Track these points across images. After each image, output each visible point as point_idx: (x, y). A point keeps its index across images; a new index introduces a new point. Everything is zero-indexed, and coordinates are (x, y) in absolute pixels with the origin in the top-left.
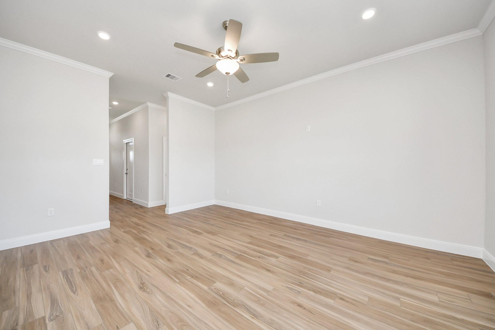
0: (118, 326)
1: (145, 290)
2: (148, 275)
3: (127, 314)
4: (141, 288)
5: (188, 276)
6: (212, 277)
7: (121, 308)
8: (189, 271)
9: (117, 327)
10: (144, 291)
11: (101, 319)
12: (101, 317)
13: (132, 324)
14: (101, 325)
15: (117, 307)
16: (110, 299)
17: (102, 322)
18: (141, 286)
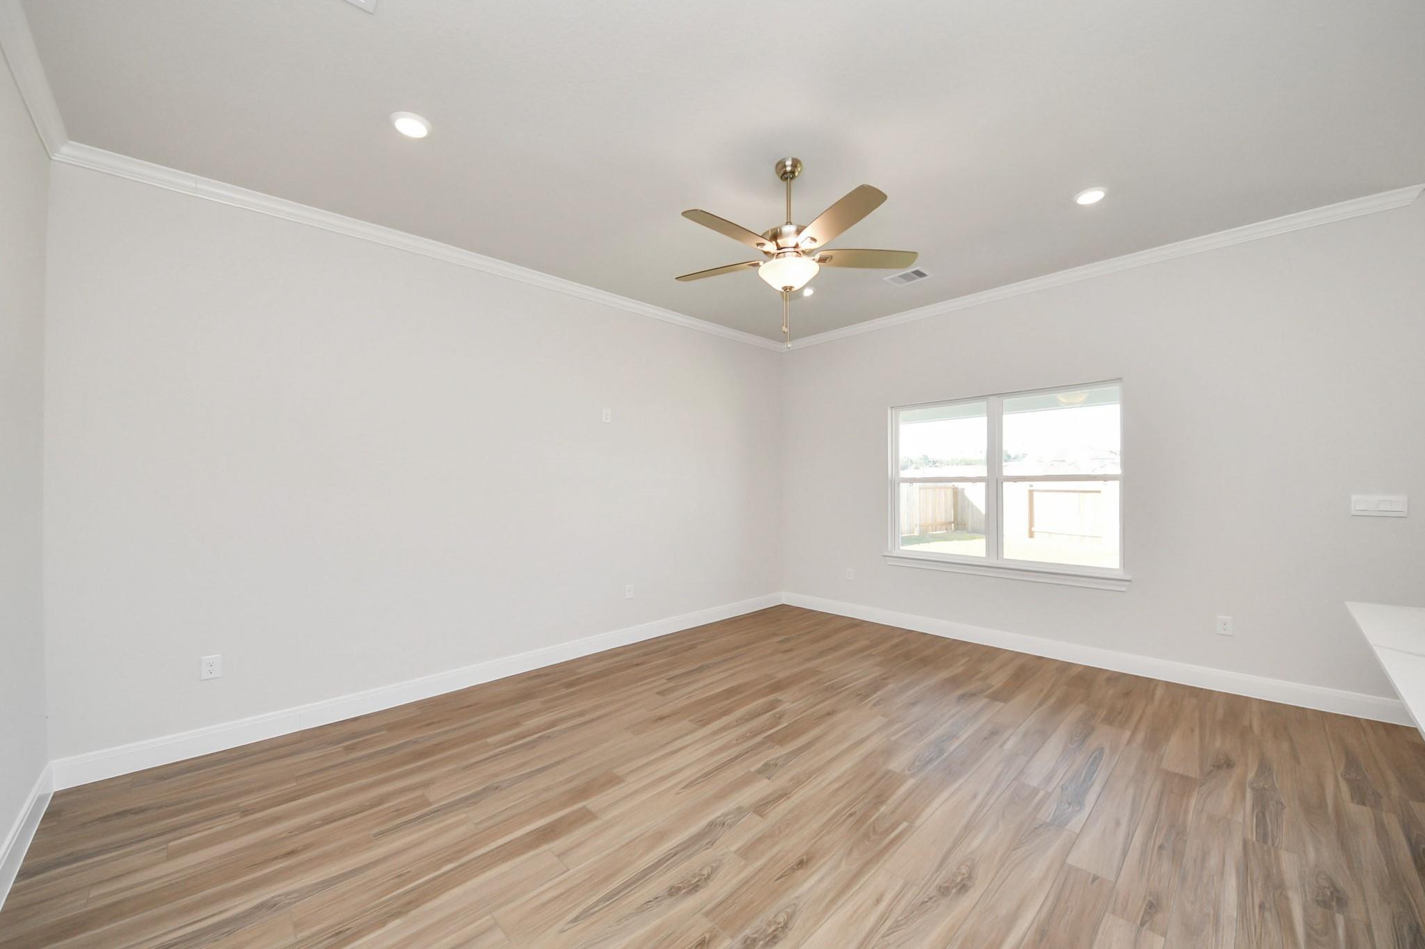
0: (1091, 879)
1: (966, 875)
2: (903, 889)
3: (1054, 882)
4: (963, 888)
5: (878, 810)
6: (872, 774)
7: (1051, 898)
8: (855, 812)
9: (1093, 881)
10: (970, 877)
11: (1104, 921)
12: (1099, 926)
13: (1071, 860)
14: (1114, 913)
15: (1054, 909)
16: (1041, 940)
17: (1107, 914)
18: (954, 891)
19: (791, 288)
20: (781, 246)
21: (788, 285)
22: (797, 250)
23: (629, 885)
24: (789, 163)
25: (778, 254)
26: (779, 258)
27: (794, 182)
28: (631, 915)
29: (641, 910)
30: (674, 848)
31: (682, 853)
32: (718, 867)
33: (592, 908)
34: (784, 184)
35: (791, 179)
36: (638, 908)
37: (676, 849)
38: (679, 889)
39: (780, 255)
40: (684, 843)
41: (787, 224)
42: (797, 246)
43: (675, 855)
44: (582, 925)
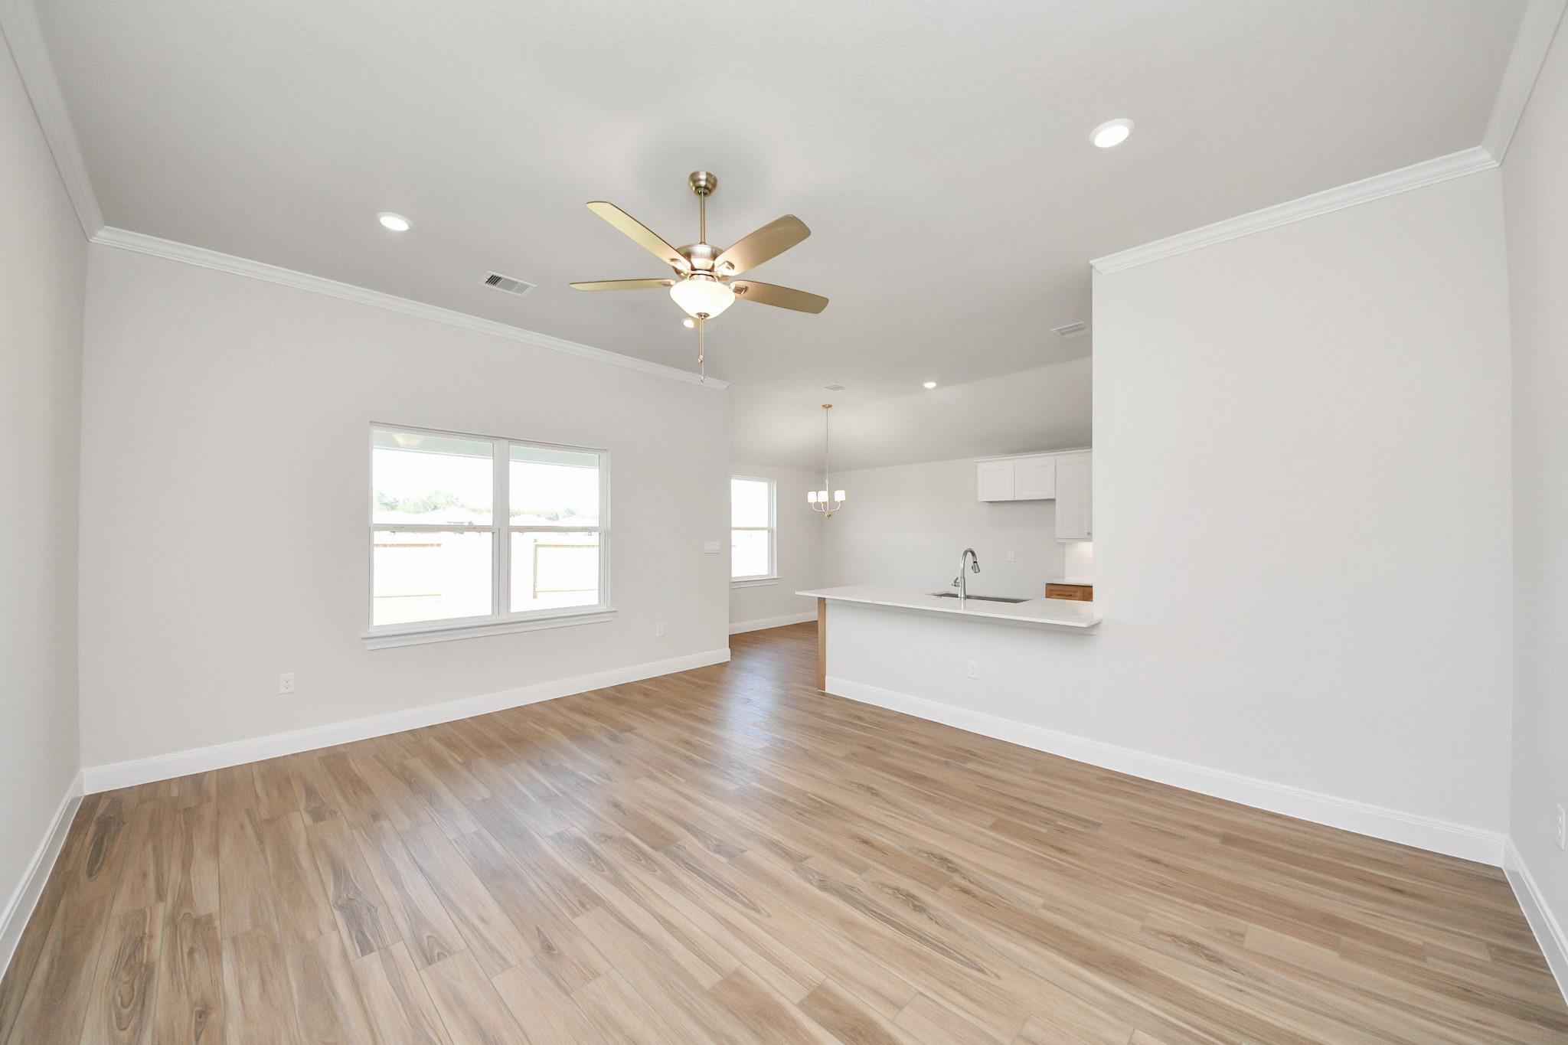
19: (706, 315)
20: (696, 267)
21: (703, 311)
22: (712, 274)
23: (925, 940)
24: (703, 176)
25: (693, 275)
26: (694, 279)
27: (708, 200)
28: (957, 933)
29: (949, 928)
30: (864, 913)
31: (868, 906)
32: (880, 884)
33: (961, 961)
34: (697, 198)
35: (705, 194)
36: (948, 929)
37: (864, 911)
38: (915, 906)
39: (694, 276)
40: (854, 906)
41: (701, 243)
42: (711, 270)
43: (873, 911)
44: (983, 964)
